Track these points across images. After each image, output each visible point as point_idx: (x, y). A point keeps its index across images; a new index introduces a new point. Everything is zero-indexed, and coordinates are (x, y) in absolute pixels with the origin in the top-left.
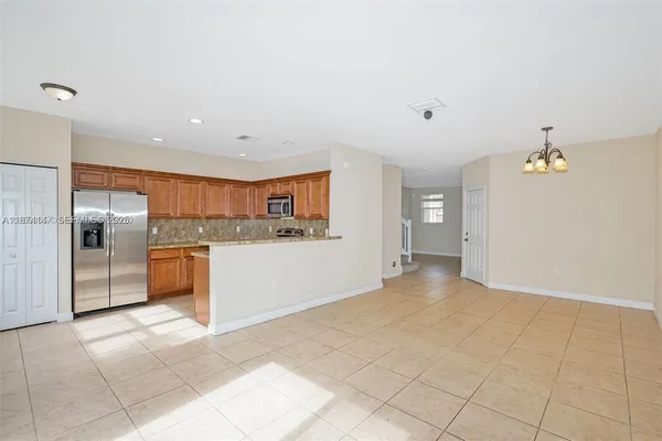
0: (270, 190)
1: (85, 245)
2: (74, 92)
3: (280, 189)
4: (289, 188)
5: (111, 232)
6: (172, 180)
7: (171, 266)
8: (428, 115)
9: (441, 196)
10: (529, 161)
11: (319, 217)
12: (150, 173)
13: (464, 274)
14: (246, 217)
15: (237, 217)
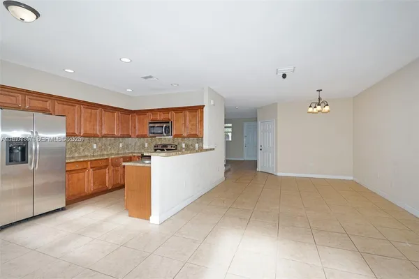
0: (151, 117)
1: (11, 161)
2: (37, 15)
3: (160, 117)
4: (169, 116)
5: (36, 148)
6: (77, 106)
7: (81, 175)
8: (284, 76)
9: (230, 125)
10: (310, 107)
11: (195, 136)
12: (60, 99)
13: (259, 169)
14: (129, 136)
15: (123, 137)
